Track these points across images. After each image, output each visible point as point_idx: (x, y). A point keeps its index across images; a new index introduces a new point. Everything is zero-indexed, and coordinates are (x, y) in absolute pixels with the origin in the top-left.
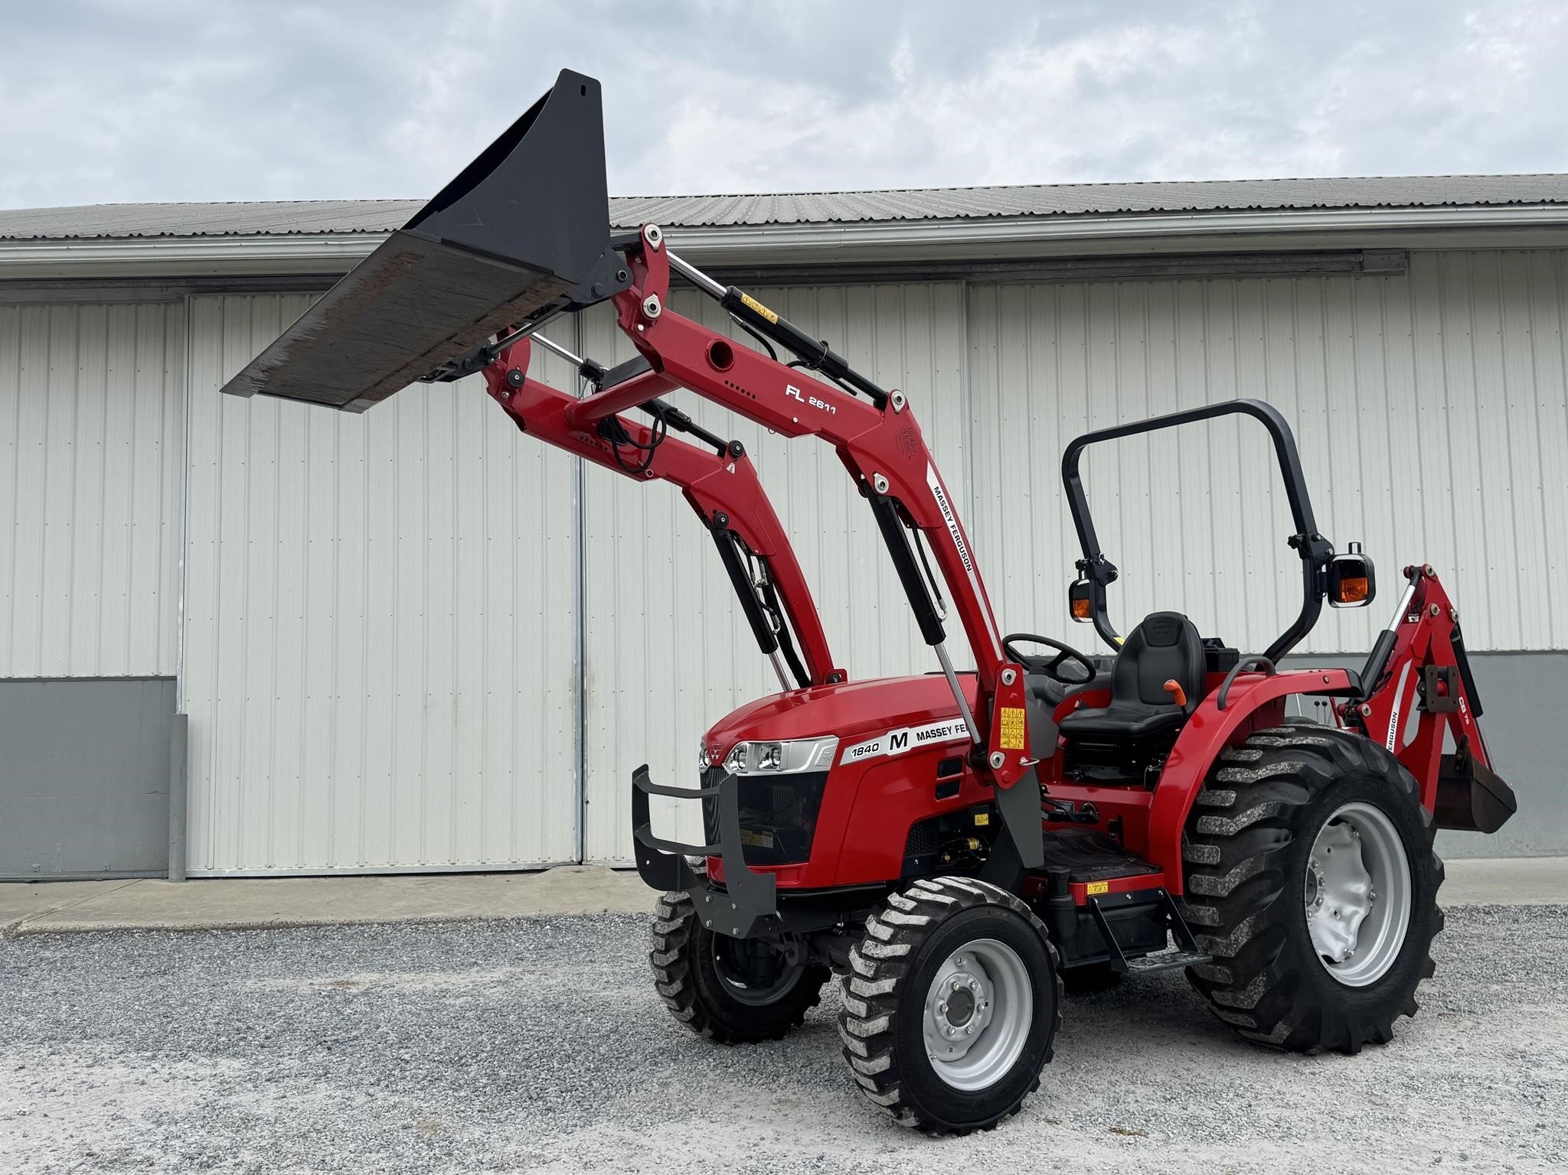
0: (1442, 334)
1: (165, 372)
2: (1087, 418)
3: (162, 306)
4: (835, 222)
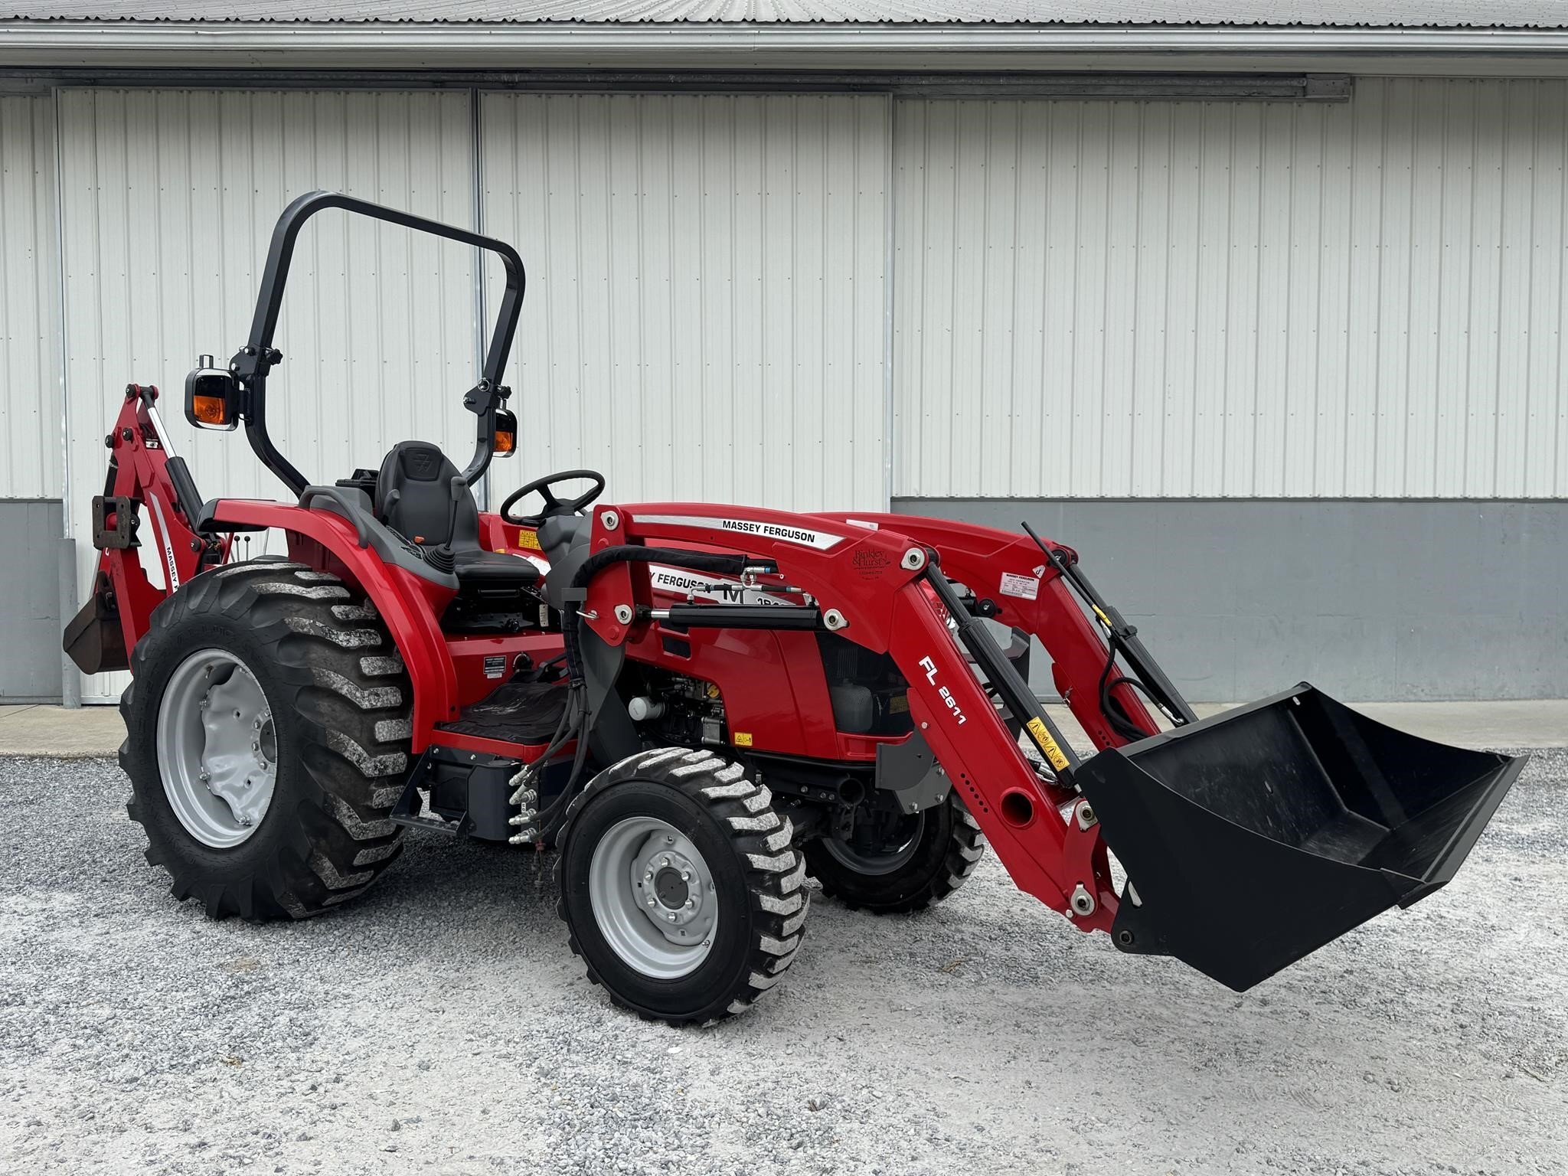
0: (1382, 168)
1: (34, 172)
2: (1014, 248)
3: (28, 99)
4: (750, 23)
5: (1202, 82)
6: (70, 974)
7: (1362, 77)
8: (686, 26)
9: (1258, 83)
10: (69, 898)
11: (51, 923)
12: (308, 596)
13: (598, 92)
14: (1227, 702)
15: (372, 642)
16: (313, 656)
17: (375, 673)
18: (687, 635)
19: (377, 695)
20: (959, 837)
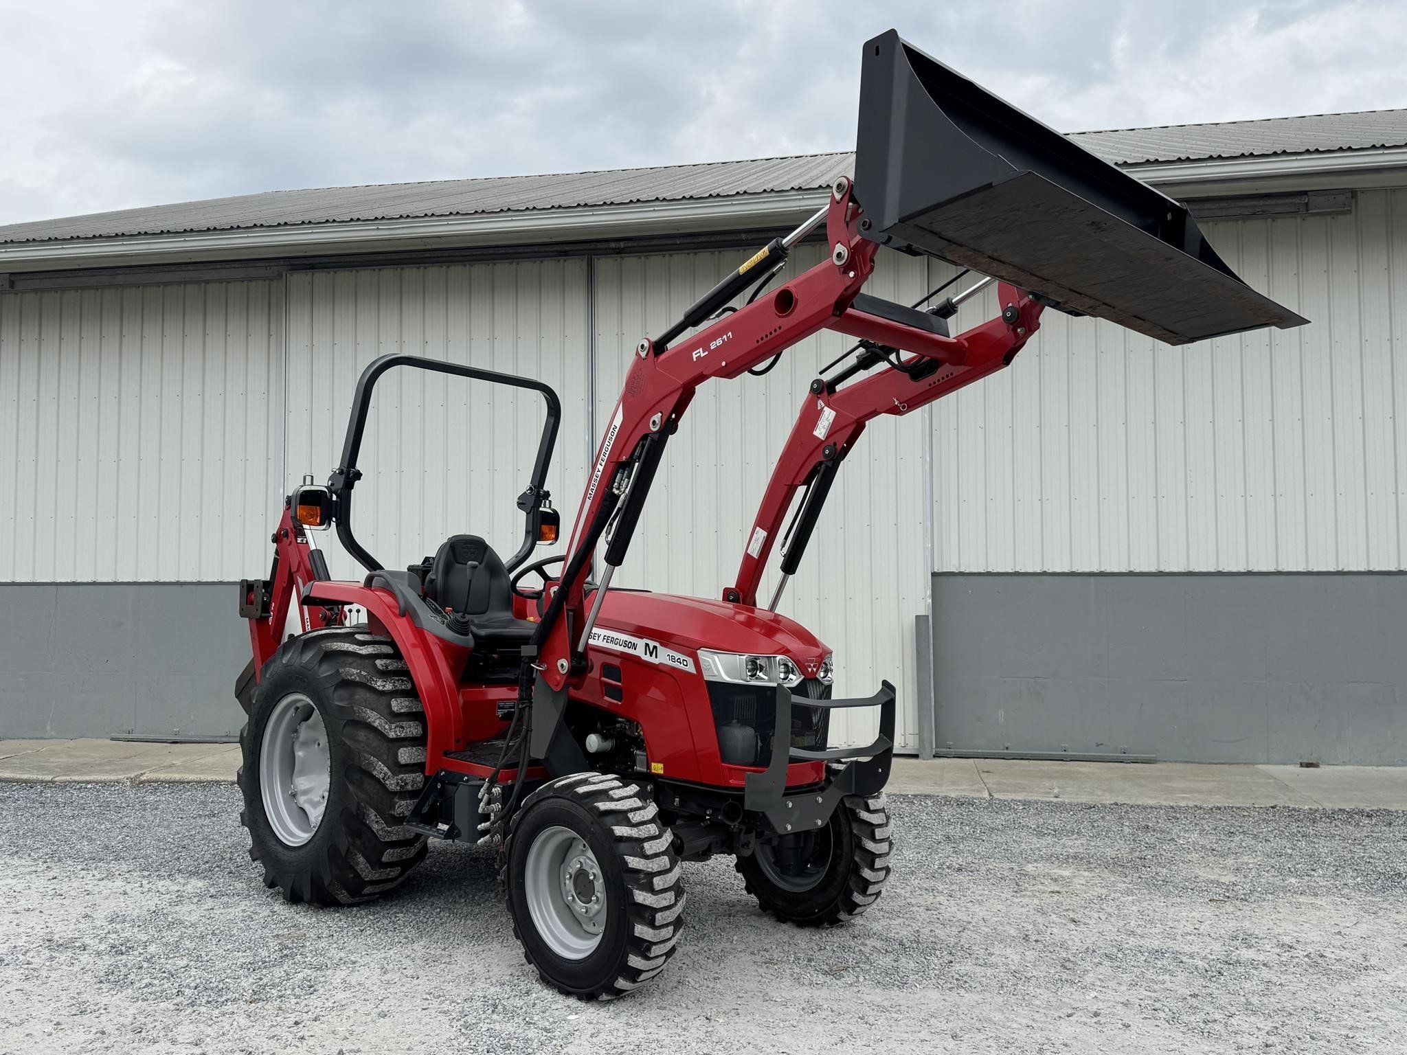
0: (1388, 269)
1: (270, 335)
2: (1039, 356)
3: (267, 282)
4: (797, 190)
5: (1208, 206)
6: (171, 936)
7: (1364, 191)
8: (746, 197)
9: (1261, 202)
10: (200, 884)
11: (180, 899)
12: (360, 652)
13: (661, 253)
14: (1261, 764)
15: (403, 687)
16: (357, 697)
17: (402, 711)
18: (620, 684)
19: (402, 727)
20: (861, 859)
